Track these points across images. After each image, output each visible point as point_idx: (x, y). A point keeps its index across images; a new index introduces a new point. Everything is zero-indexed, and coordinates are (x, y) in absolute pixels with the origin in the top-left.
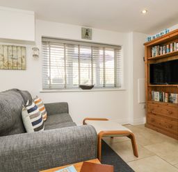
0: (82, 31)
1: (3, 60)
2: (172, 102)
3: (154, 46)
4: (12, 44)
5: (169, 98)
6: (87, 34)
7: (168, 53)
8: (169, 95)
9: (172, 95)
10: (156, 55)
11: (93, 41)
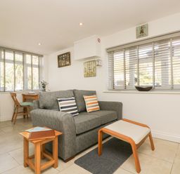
0: (137, 30)
6: (142, 32)
11: (150, 36)
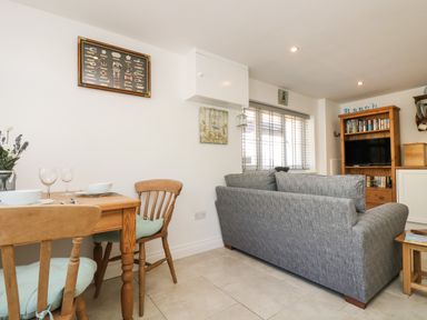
0: (279, 94)
1: (205, 130)
2: (376, 186)
3: (350, 119)
4: (210, 107)
5: (372, 182)
6: (284, 98)
7: (370, 130)
8: (372, 178)
9: (376, 178)
10: (354, 131)
